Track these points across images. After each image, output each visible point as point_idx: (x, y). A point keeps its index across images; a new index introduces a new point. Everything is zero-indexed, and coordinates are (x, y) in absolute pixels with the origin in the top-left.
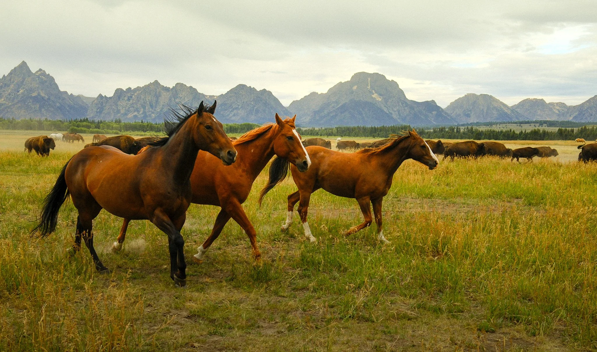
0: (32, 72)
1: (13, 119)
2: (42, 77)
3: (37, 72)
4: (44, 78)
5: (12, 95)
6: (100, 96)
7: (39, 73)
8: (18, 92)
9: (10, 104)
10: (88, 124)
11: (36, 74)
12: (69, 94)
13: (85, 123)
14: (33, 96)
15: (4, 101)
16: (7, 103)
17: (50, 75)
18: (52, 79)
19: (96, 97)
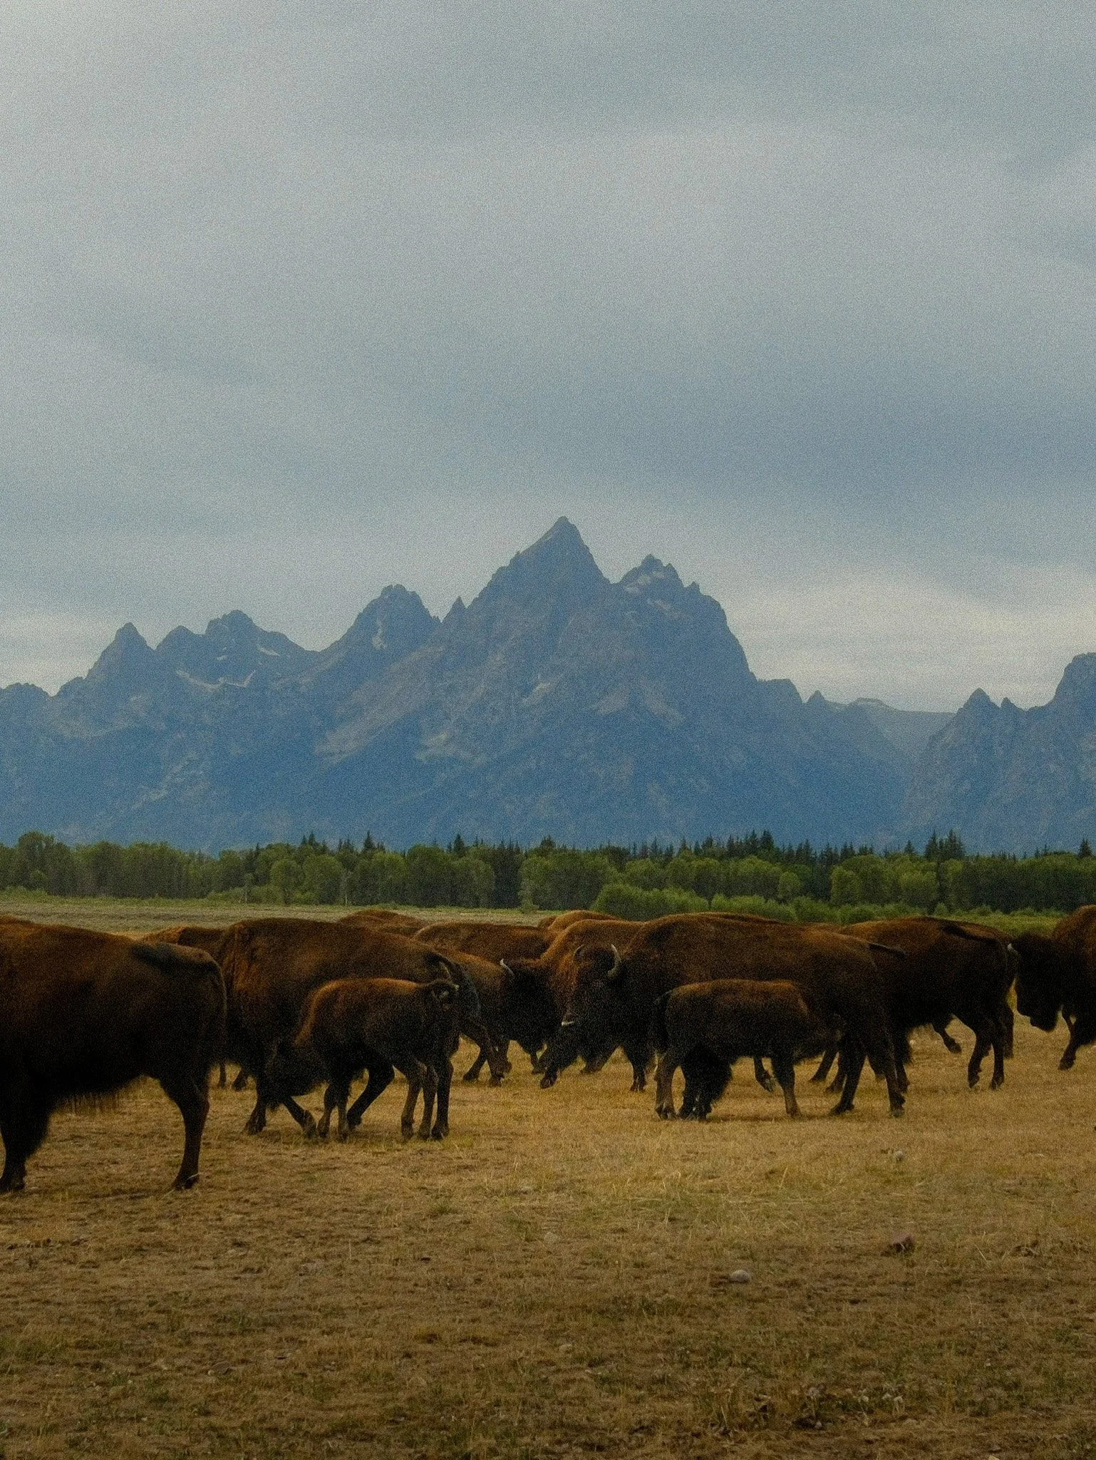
0: (605, 575)
1: (368, 844)
2: (659, 602)
3: (635, 573)
4: (667, 607)
5: (494, 712)
6: (979, 701)
7: (644, 580)
8: (526, 691)
9: (481, 760)
10: (764, 866)
11: (628, 589)
12: (805, 700)
13: (748, 865)
14: (602, 711)
15: (447, 743)
16: (465, 755)
17: (704, 591)
18: (713, 612)
19: (956, 711)
